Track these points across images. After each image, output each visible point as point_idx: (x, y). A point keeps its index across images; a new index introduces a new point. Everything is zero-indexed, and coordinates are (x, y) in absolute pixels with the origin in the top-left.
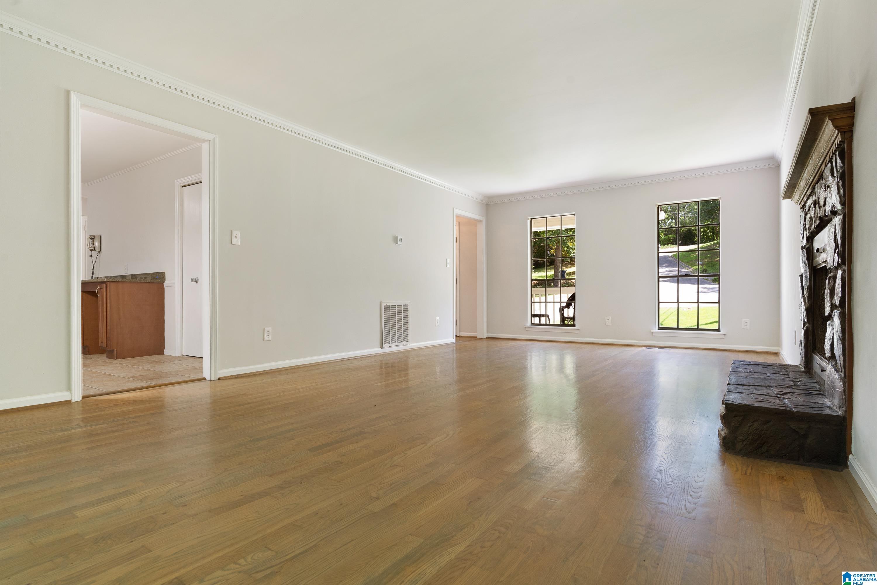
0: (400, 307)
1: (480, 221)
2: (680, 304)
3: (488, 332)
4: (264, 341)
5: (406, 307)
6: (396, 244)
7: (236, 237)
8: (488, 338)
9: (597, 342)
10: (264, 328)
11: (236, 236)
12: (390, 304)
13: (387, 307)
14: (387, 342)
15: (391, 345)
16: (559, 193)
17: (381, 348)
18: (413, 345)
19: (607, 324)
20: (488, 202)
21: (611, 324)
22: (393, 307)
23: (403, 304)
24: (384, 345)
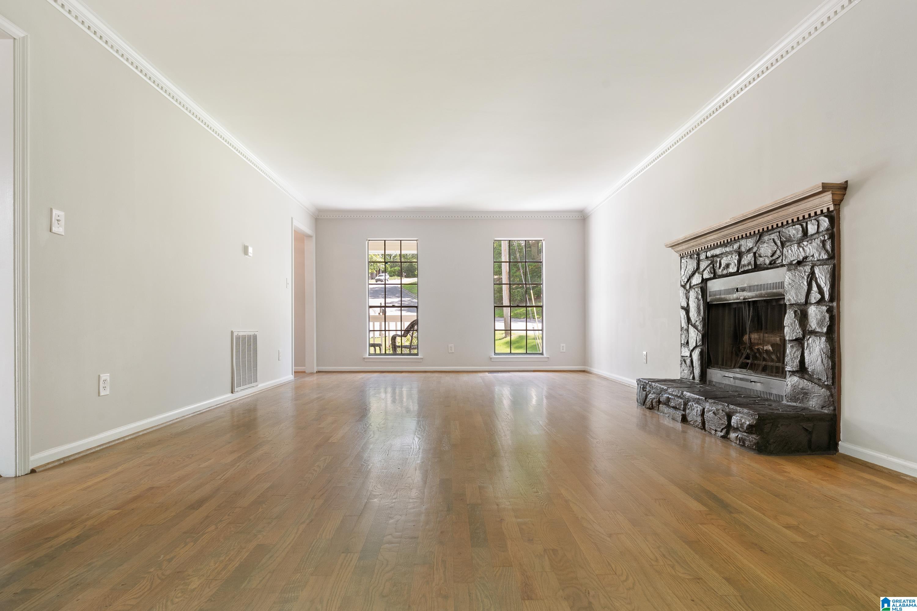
0: (249, 337)
1: (309, 237)
2: (512, 331)
3: (317, 365)
4: (99, 396)
5: (255, 337)
6: (246, 255)
7: (58, 220)
8: (319, 372)
9: (441, 370)
10: (99, 376)
11: (58, 218)
12: (241, 334)
13: (238, 338)
14: (239, 385)
15: (242, 388)
16: (398, 216)
17: (232, 393)
18: (262, 385)
19: (450, 351)
20: (318, 216)
21: (454, 352)
22: (244, 337)
23: (252, 334)
24: (236, 389)
